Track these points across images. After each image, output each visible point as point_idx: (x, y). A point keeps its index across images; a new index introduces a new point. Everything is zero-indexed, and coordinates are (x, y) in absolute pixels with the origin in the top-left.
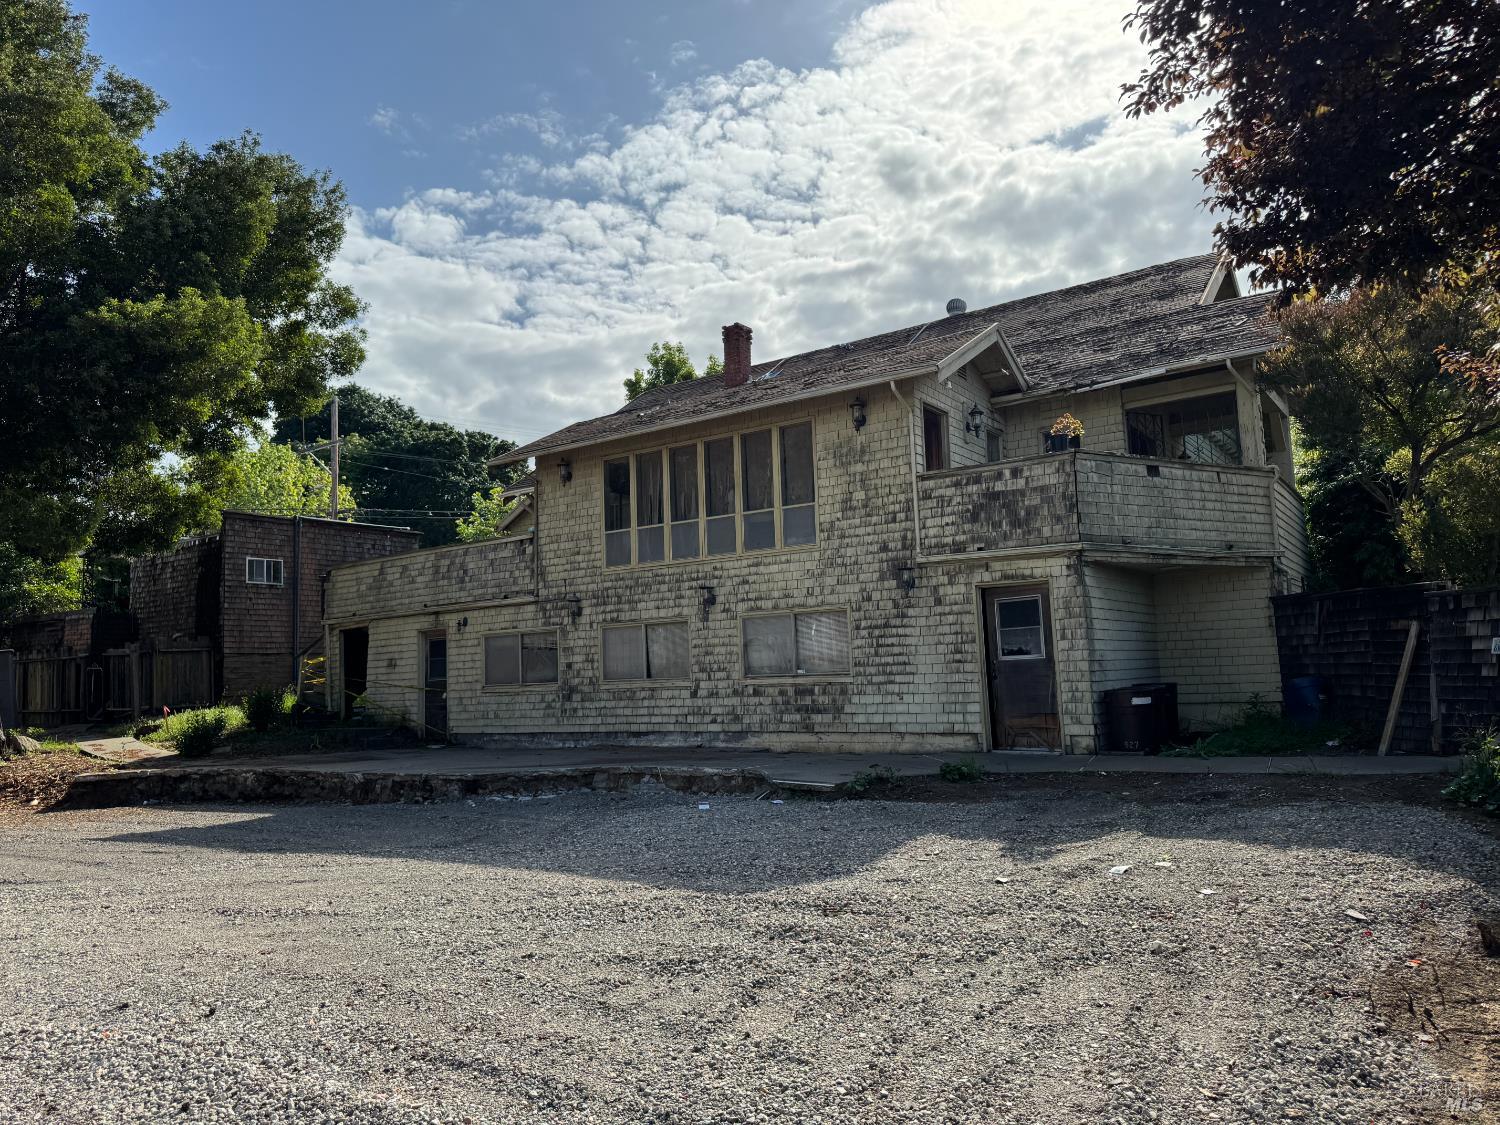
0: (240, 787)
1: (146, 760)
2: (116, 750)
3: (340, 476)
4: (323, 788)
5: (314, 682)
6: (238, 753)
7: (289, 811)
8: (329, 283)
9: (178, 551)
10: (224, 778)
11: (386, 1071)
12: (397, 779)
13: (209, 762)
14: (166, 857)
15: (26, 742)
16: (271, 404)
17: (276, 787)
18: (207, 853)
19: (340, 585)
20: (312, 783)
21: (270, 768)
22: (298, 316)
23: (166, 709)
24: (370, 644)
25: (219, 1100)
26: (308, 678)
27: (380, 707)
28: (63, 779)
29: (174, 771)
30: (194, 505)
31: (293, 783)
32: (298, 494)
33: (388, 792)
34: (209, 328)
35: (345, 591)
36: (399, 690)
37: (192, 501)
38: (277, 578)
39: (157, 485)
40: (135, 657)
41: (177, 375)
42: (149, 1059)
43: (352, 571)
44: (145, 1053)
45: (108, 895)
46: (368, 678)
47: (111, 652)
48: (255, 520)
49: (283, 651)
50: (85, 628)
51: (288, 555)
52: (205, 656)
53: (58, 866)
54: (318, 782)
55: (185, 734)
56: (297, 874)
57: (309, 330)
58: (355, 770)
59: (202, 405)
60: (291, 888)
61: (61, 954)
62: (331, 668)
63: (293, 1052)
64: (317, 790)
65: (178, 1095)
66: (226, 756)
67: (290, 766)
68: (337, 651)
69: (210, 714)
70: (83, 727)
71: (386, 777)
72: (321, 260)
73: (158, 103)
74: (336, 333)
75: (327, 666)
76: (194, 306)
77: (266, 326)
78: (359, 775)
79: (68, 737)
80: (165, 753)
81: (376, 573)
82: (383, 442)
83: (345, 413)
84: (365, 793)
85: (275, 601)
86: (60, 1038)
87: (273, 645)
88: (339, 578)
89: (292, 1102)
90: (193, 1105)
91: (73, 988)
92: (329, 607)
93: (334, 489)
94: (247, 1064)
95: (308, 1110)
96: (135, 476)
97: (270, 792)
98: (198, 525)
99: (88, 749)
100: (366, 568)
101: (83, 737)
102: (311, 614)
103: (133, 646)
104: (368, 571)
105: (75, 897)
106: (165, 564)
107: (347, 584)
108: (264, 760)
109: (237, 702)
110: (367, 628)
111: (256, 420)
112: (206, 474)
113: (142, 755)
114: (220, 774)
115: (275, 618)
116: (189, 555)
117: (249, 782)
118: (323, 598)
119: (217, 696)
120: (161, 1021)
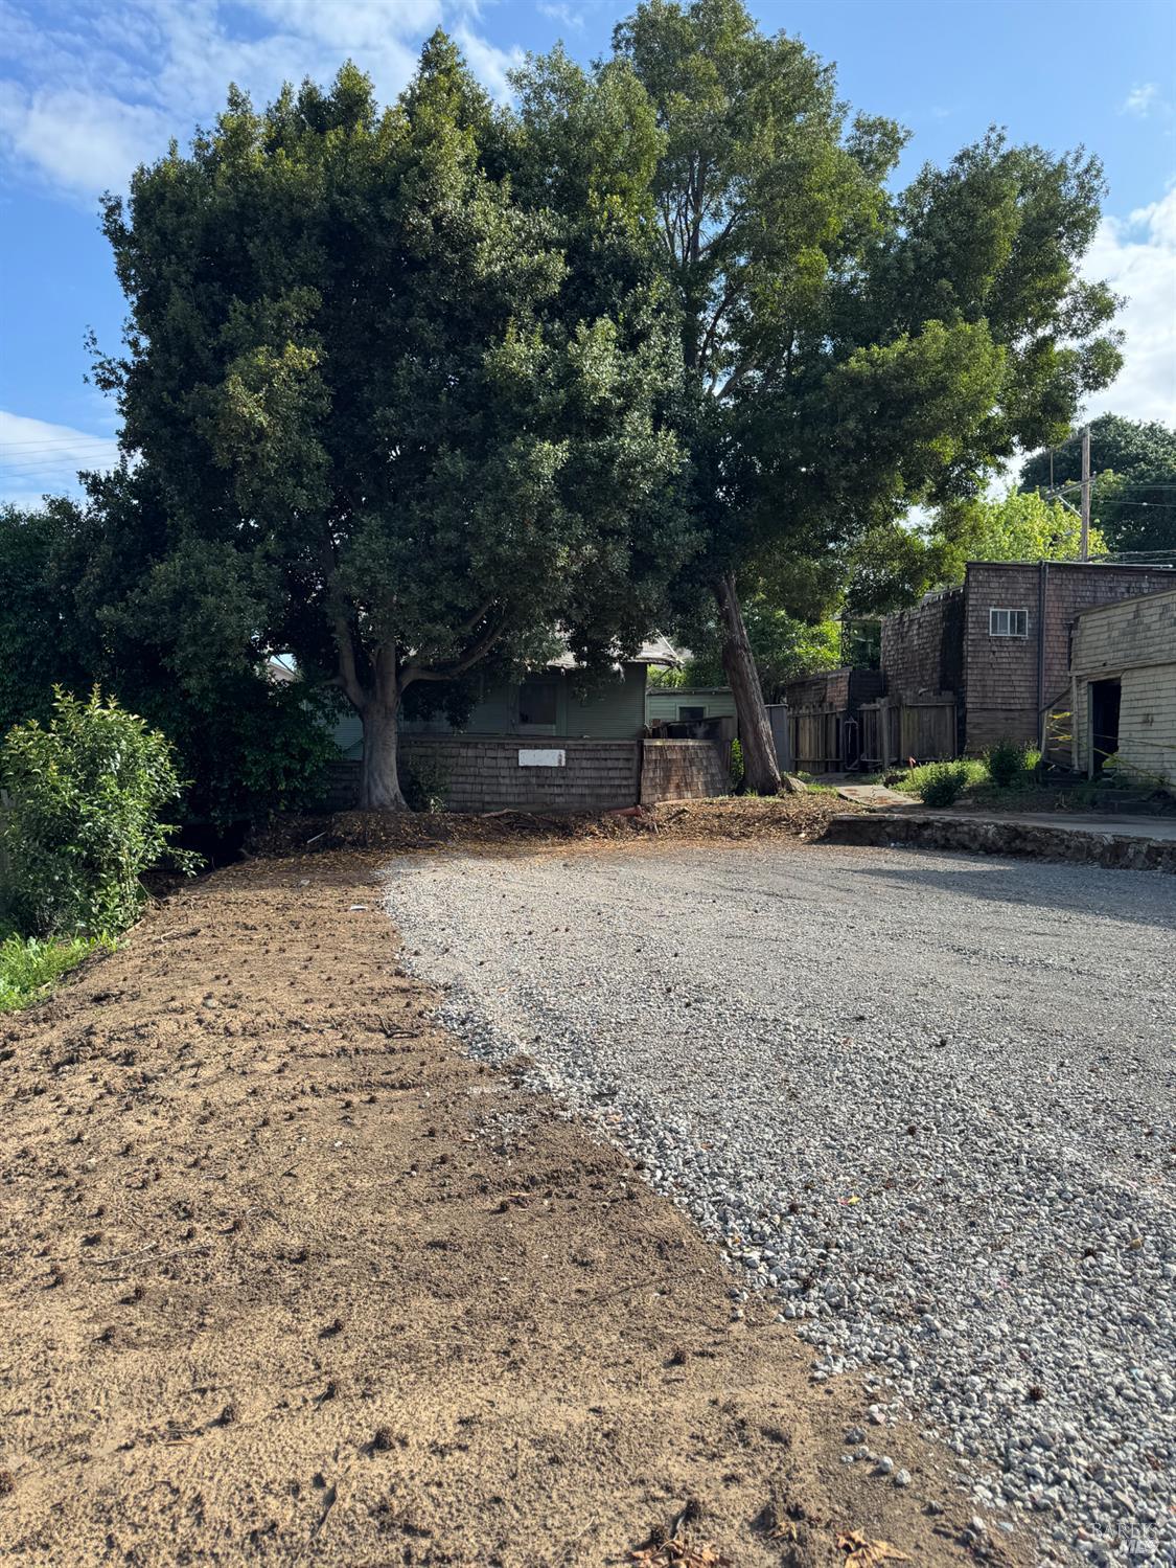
0: (981, 839)
1: (894, 806)
2: (868, 796)
3: (1092, 520)
4: (1068, 847)
5: (1061, 738)
6: (979, 807)
7: (1031, 866)
8: (1082, 284)
9: (923, 607)
10: (966, 829)
11: (1138, 1156)
12: (1153, 844)
13: (951, 813)
14: (908, 893)
15: (796, 784)
16: (1015, 439)
17: (1018, 842)
18: (946, 894)
19: (1090, 632)
20: (1056, 841)
21: (1012, 823)
22: (1044, 331)
23: (912, 760)
24: (1123, 698)
25: (944, 1132)
26: (1053, 735)
27: (1134, 768)
28: (824, 817)
29: (919, 818)
30: (938, 557)
31: (1035, 840)
32: (1045, 543)
33: (1143, 857)
34: (951, 361)
35: (1095, 638)
36: (1156, 750)
37: (936, 554)
38: (1020, 630)
39: (904, 542)
40: (884, 711)
41: (920, 416)
42: (880, 1074)
43: (1103, 615)
44: (877, 1067)
45: (853, 917)
46: (1120, 735)
47: (865, 706)
48: (997, 569)
49: (1027, 707)
50: (843, 685)
51: (1033, 604)
52: (948, 710)
53: (815, 889)
54: (1062, 840)
55: (928, 785)
56: (1040, 927)
57: (1059, 347)
58: (1106, 832)
59: (945, 445)
60: (1030, 938)
61: (811, 960)
62: (1078, 724)
63: (1026, 1105)
64: (1061, 849)
65: (906, 1116)
66: (968, 809)
67: (1031, 822)
68: (1085, 705)
69: (953, 767)
70: (842, 775)
71: (1140, 841)
72: (1072, 259)
73: (902, 135)
74: (1089, 341)
75: (1074, 721)
76: (935, 339)
77: (1011, 350)
78: (1109, 837)
79: (830, 782)
80: (910, 801)
81: (1131, 616)
82: (1142, 476)
83: (1097, 449)
84: (1115, 855)
85: (1018, 655)
86: (804, 1034)
87: (1017, 701)
88: (1088, 625)
89: (1023, 1157)
90: (919, 1129)
91: (817, 991)
92: (1076, 656)
93: (1084, 533)
94: (976, 1105)
95: (1042, 1172)
96: (885, 533)
97: (1014, 846)
98: (942, 579)
99: (845, 794)
100: (1119, 611)
101: (840, 782)
102: (1058, 667)
103: (883, 701)
104: (1121, 614)
105: (826, 914)
106: (911, 621)
107: (1097, 630)
108: (1006, 815)
109: (979, 756)
110: (1119, 678)
111: (1001, 459)
112: (950, 525)
113: (890, 802)
114: (962, 824)
115: (1019, 672)
116: (934, 611)
117: (990, 834)
118: (1070, 647)
119: (959, 753)
120: (893, 1040)
